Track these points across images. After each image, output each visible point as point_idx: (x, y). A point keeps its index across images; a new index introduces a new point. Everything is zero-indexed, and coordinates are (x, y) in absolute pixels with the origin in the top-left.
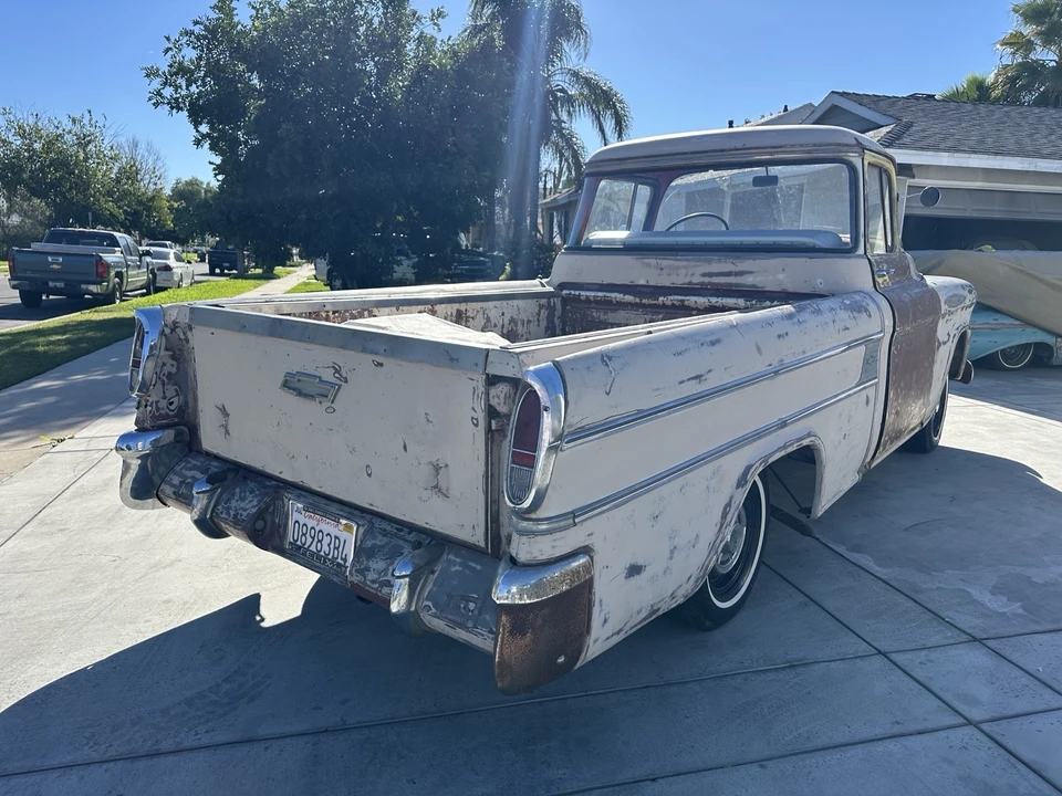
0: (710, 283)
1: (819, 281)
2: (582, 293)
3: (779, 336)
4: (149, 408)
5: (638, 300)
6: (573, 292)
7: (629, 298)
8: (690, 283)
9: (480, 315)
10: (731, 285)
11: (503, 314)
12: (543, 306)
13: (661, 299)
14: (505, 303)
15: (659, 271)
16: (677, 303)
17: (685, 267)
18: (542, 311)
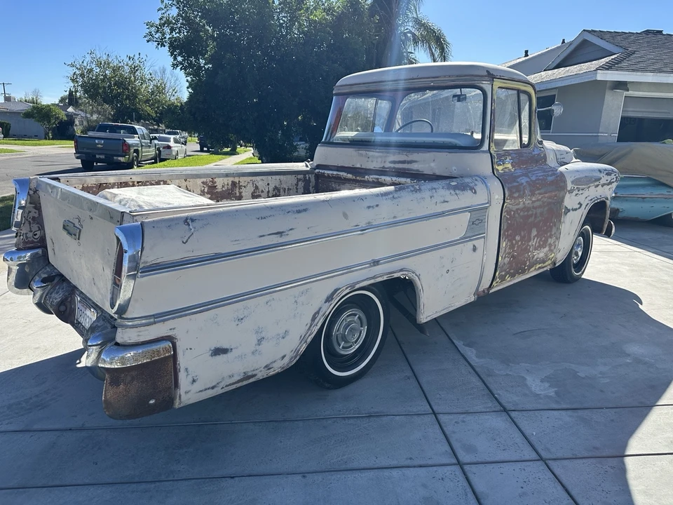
0: (394, 168)
1: (454, 168)
2: (326, 172)
3: (369, 207)
4: (22, 237)
5: (354, 177)
6: (321, 171)
7: (350, 176)
8: (384, 167)
9: (251, 185)
10: (404, 169)
11: (268, 184)
12: (300, 180)
13: (366, 177)
14: (270, 177)
15: (367, 159)
16: (375, 180)
17: (381, 157)
18: (300, 183)
